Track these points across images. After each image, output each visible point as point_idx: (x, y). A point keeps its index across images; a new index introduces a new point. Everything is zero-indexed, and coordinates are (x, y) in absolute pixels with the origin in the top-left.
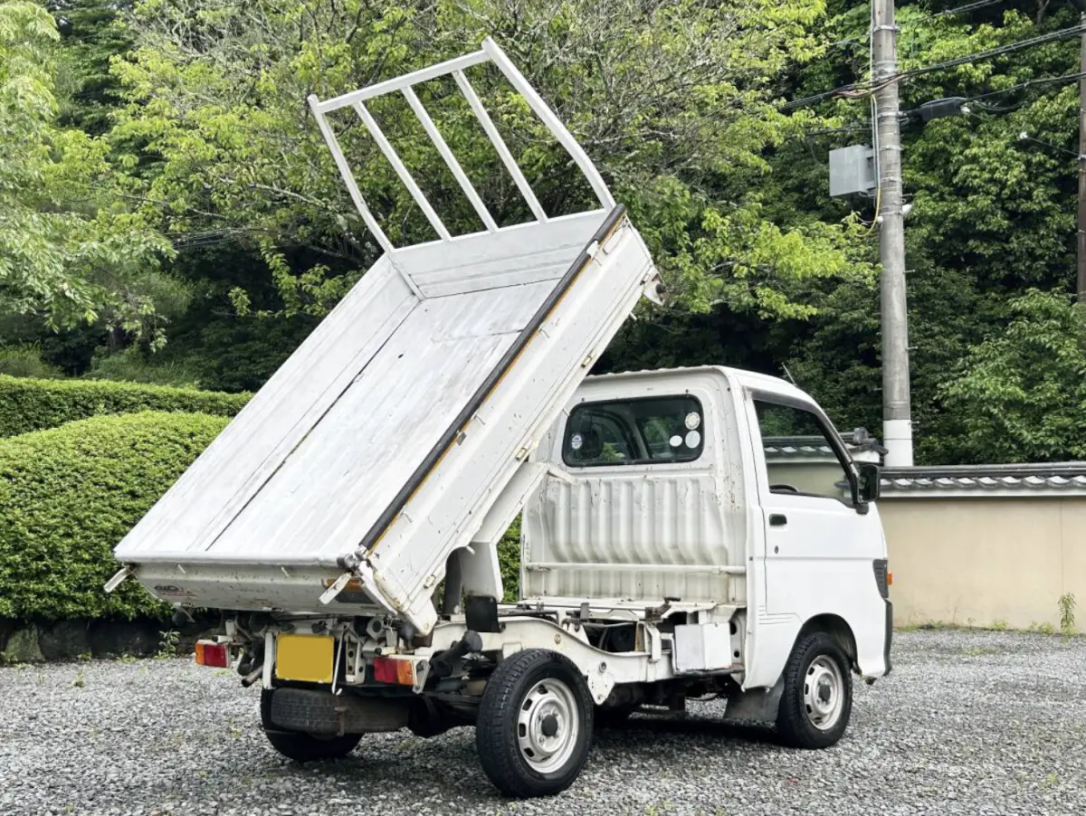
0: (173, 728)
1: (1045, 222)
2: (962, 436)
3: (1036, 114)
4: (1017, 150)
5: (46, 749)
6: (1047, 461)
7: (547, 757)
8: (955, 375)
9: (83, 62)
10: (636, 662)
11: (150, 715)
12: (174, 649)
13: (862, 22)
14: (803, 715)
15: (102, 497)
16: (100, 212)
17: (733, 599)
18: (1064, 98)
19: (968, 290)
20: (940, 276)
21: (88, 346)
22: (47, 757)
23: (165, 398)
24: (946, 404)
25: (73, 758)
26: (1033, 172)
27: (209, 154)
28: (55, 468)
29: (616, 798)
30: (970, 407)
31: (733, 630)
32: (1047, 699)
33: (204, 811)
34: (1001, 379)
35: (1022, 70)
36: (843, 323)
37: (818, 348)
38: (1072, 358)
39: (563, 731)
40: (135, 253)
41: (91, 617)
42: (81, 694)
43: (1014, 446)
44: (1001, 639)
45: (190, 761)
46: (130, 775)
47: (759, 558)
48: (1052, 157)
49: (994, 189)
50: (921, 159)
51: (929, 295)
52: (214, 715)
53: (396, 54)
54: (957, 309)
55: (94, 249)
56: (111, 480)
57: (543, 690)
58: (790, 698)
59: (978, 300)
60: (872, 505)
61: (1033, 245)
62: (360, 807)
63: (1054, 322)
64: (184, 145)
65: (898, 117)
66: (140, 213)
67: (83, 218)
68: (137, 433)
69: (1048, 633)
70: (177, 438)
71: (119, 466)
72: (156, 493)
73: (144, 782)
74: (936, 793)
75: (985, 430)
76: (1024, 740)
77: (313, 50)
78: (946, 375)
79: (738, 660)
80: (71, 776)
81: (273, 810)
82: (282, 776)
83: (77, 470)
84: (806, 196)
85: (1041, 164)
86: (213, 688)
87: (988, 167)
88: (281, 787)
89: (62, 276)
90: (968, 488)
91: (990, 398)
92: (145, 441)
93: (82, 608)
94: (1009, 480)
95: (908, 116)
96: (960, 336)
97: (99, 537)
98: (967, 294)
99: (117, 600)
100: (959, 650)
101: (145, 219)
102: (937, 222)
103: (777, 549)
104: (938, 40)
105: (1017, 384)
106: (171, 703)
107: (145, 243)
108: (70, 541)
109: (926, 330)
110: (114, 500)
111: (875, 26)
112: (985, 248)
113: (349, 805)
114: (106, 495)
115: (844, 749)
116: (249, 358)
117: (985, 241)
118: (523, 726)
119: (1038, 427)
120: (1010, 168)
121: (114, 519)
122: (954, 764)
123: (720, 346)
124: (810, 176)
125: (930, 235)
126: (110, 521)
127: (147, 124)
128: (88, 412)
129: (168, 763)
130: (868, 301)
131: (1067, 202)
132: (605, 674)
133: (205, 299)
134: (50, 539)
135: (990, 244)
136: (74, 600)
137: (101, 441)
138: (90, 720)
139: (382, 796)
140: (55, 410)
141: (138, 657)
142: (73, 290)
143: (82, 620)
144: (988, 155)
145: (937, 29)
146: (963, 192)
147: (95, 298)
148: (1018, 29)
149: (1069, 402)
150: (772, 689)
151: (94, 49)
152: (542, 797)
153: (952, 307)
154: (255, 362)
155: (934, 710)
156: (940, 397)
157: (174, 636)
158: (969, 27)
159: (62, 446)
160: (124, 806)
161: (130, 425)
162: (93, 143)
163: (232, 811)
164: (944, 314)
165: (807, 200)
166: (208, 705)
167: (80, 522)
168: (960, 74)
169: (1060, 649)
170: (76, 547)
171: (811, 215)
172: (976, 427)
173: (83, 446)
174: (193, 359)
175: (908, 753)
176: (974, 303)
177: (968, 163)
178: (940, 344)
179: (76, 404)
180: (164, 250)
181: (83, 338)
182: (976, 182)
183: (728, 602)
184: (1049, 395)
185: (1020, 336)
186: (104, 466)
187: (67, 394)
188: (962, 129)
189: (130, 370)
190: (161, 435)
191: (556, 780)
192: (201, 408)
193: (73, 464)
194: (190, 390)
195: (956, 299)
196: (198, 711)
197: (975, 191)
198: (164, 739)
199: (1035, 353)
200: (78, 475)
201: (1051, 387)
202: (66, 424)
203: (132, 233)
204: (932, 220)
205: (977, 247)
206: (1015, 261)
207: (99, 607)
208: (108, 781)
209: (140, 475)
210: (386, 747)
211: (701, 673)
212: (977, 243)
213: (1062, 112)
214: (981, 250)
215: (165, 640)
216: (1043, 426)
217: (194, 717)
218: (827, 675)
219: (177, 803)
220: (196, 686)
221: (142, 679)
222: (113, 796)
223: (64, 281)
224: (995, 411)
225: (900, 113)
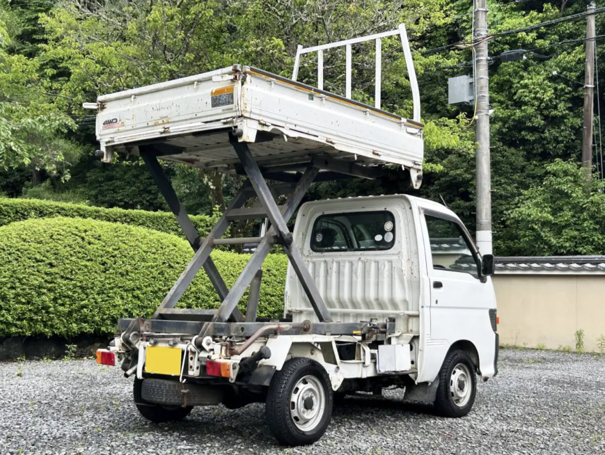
0: (78, 402)
1: (564, 123)
2: (516, 241)
3: (560, 62)
4: (549, 82)
5: (3, 414)
6: (565, 255)
7: (307, 421)
8: (513, 207)
9: (21, 20)
10: (356, 366)
11: (63, 394)
12: (73, 355)
13: (464, 8)
14: (450, 398)
15: (33, 266)
16: (32, 102)
17: (411, 330)
18: (576, 53)
19: (521, 159)
20: (505, 151)
21: (20, 181)
22: (4, 419)
23: (69, 210)
24: (508, 222)
25: (20, 419)
26: (558, 94)
27: (97, 69)
28: (6, 249)
29: (348, 447)
30: (521, 225)
31: (411, 348)
32: (578, 389)
33: (103, 453)
34: (539, 209)
35: (553, 37)
36: (451, 176)
37: (436, 190)
38: (579, 198)
39: (316, 407)
40: (53, 126)
41: (25, 336)
42: (21, 381)
43: (546, 247)
44: (543, 354)
45: (91, 422)
46: (56, 430)
47: (427, 307)
48: (569, 86)
49: (536, 103)
50: (496, 86)
51: (499, 161)
52: (101, 394)
53: (207, 14)
54: (515, 170)
55: (29, 123)
56: (38, 256)
57: (305, 382)
58: (442, 388)
59: (526, 165)
60: (489, 278)
61: (558, 135)
62: (196, 451)
63: (570, 178)
64: (83, 64)
65: (488, 60)
66: (55, 104)
67: (23, 105)
68: (54, 229)
69: (568, 352)
70: (77, 233)
71: (43, 249)
72: (64, 264)
73: (64, 435)
74: (532, 444)
75: (530, 238)
76: (573, 413)
77: (159, 10)
78: (508, 206)
79: (414, 366)
80: (20, 431)
81: (145, 452)
82: (147, 432)
83: (18, 250)
84: (430, 105)
85: (562, 90)
86: (99, 378)
87: (533, 91)
88: (147, 438)
89: (10, 137)
90: (525, 269)
91: (533, 220)
92: (58, 234)
93: (20, 330)
94: (548, 265)
95: (493, 59)
96: (516, 185)
97: (31, 289)
98: (520, 161)
99: (41, 326)
100: (521, 361)
101: (58, 107)
102: (504, 121)
103: (437, 302)
104: (507, 19)
105: (548, 212)
106: (75, 386)
107: (59, 120)
108: (14, 291)
109: (497, 181)
110: (40, 268)
111: (475, 8)
112: (531, 136)
113: (189, 450)
114: (35, 265)
115: (473, 418)
116: (113, 190)
117: (531, 132)
118: (293, 403)
119: (559, 236)
120: (545, 91)
121: (40, 279)
122: (537, 427)
123: (381, 188)
124: (433, 94)
125: (500, 128)
126: (37, 280)
127: (62, 52)
128: (24, 217)
129: (78, 423)
130: (465, 164)
131: (576, 111)
132: (338, 373)
133: (89, 156)
134: (2, 290)
135: (533, 135)
136: (16, 326)
137: (32, 234)
138: (28, 396)
139: (208, 444)
140: (5, 215)
141: (52, 359)
142: (17, 146)
143: (20, 337)
144: (533, 84)
145: (506, 13)
146: (518, 104)
147: (29, 151)
148: (551, 14)
149: (577, 222)
150: (432, 383)
151: (28, 12)
152: (304, 446)
153: (511, 168)
154: (116, 192)
155: (516, 395)
156: (505, 219)
157: (73, 347)
158: (524, 12)
159: (10, 236)
160: (53, 449)
161: (49, 225)
162: (29, 62)
163: (120, 453)
164: (507, 173)
165: (431, 107)
166: (97, 388)
167: (20, 280)
168: (519, 38)
169: (577, 361)
170: (17, 295)
171: (434, 116)
172: (525, 236)
173: (22, 236)
174: (81, 190)
175: (509, 420)
176: (524, 167)
177: (522, 88)
178: (505, 189)
179: (17, 212)
180: (70, 124)
181: (17, 177)
182: (526, 99)
183: (408, 332)
184: (566, 218)
185: (551, 185)
186: (34, 248)
187: (12, 206)
188: (519, 69)
189: (46, 194)
190: (67, 231)
191: (312, 435)
192: (90, 216)
193: (16, 247)
194: (83, 205)
195: (514, 164)
196: (92, 392)
197: (526, 104)
198: (74, 408)
199: (559, 195)
200: (19, 253)
201: (567, 214)
202: (12, 223)
203: (51, 114)
204: (501, 119)
205: (526, 135)
206: (547, 144)
207: (30, 330)
208: (42, 433)
209: (55, 254)
210: (206, 414)
211: (394, 373)
212: (527, 133)
213: (575, 61)
214: (528, 137)
215: (69, 350)
216: (563, 236)
217: (90, 395)
218: (463, 375)
219: (86, 448)
220: (89, 377)
221: (56, 372)
222: (46, 443)
223: (11, 141)
224: (536, 227)
225: (489, 58)
